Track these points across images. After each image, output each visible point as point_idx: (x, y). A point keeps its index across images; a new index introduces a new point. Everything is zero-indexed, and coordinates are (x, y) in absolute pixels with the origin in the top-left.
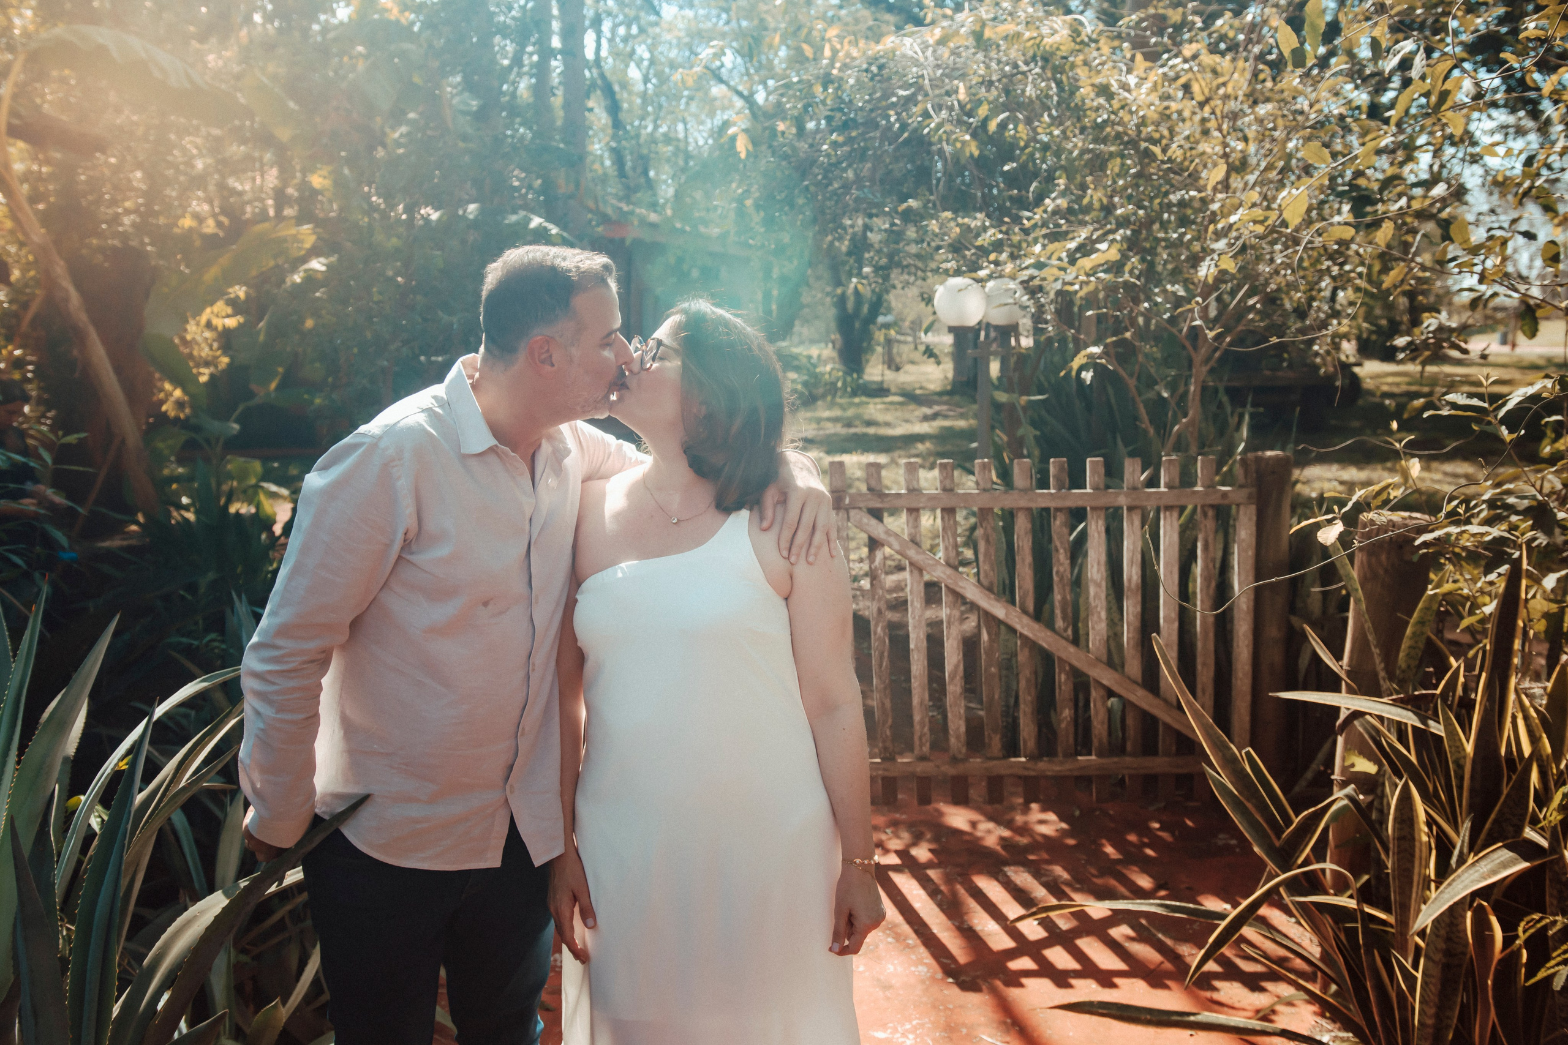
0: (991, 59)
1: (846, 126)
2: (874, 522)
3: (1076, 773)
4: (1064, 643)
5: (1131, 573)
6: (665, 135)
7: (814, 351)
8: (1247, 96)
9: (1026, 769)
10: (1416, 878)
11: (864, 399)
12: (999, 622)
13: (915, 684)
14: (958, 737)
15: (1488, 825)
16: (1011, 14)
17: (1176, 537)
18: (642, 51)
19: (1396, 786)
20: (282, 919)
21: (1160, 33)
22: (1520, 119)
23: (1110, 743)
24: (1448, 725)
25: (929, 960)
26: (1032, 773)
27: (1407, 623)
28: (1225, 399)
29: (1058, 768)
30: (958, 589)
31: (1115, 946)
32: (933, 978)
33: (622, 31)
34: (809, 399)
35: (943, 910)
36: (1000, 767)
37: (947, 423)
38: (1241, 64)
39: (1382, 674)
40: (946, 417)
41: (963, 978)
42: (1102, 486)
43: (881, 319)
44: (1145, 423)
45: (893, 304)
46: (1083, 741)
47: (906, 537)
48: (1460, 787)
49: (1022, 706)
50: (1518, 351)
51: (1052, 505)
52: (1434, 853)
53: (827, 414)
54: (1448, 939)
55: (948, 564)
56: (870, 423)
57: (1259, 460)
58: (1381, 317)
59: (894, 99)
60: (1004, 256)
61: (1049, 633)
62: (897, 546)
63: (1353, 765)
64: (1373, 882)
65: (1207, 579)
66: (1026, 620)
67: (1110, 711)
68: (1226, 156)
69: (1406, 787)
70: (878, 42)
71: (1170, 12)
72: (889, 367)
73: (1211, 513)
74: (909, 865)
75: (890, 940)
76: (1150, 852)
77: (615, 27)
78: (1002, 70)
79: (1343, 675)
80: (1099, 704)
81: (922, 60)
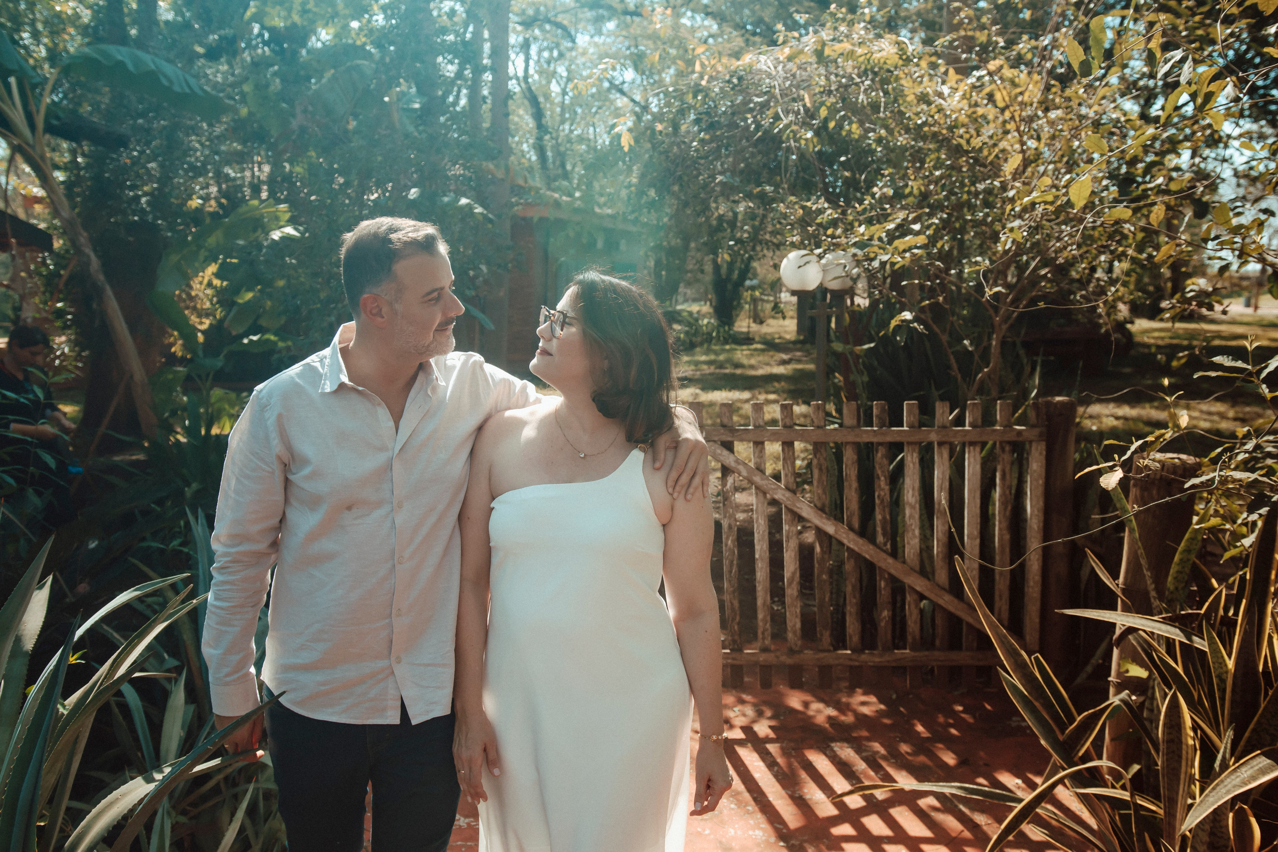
0: (831, 74)
1: (712, 126)
2: (726, 452)
3: (894, 664)
4: (884, 555)
5: (941, 497)
6: (578, 136)
7: (695, 308)
8: (1040, 103)
9: (851, 660)
10: (1182, 776)
11: (734, 346)
12: (830, 537)
13: (759, 588)
14: (794, 633)
15: (1247, 734)
16: (847, 36)
17: (978, 468)
18: (562, 70)
19: (1166, 695)
20: (218, 784)
21: (970, 50)
22: (1262, 127)
23: (922, 638)
24: (1212, 643)
25: (765, 825)
26: (857, 664)
27: (1176, 550)
28: (1022, 352)
29: (877, 660)
30: (795, 509)
31: (922, 815)
32: (767, 841)
33: (546, 54)
34: (690, 347)
35: (778, 780)
36: (828, 658)
37: (800, 366)
38: (1036, 77)
39: (1153, 594)
40: (799, 361)
41: (793, 842)
42: (917, 424)
43: (748, 283)
44: (955, 371)
45: (759, 270)
46: (899, 637)
47: (752, 465)
48: (1223, 699)
49: (848, 608)
50: (1260, 312)
51: (875, 440)
52: (1198, 753)
53: (704, 358)
54: (1212, 834)
55: (787, 488)
56: (738, 365)
57: (1049, 404)
58: (1149, 284)
59: (752, 105)
60: (839, 231)
61: (871, 547)
62: (744, 473)
63: (1127, 671)
64: (1144, 771)
65: (1004, 503)
66: (852, 535)
67: (922, 611)
68: (1023, 151)
69: (1174, 696)
70: (738, 59)
71: (978, 34)
72: (755, 322)
73: (1007, 448)
74: (752, 739)
75: (733, 806)
76: (953, 731)
77: (540, 51)
78: (840, 82)
79: (1120, 594)
80: (913, 607)
81: (774, 73)
